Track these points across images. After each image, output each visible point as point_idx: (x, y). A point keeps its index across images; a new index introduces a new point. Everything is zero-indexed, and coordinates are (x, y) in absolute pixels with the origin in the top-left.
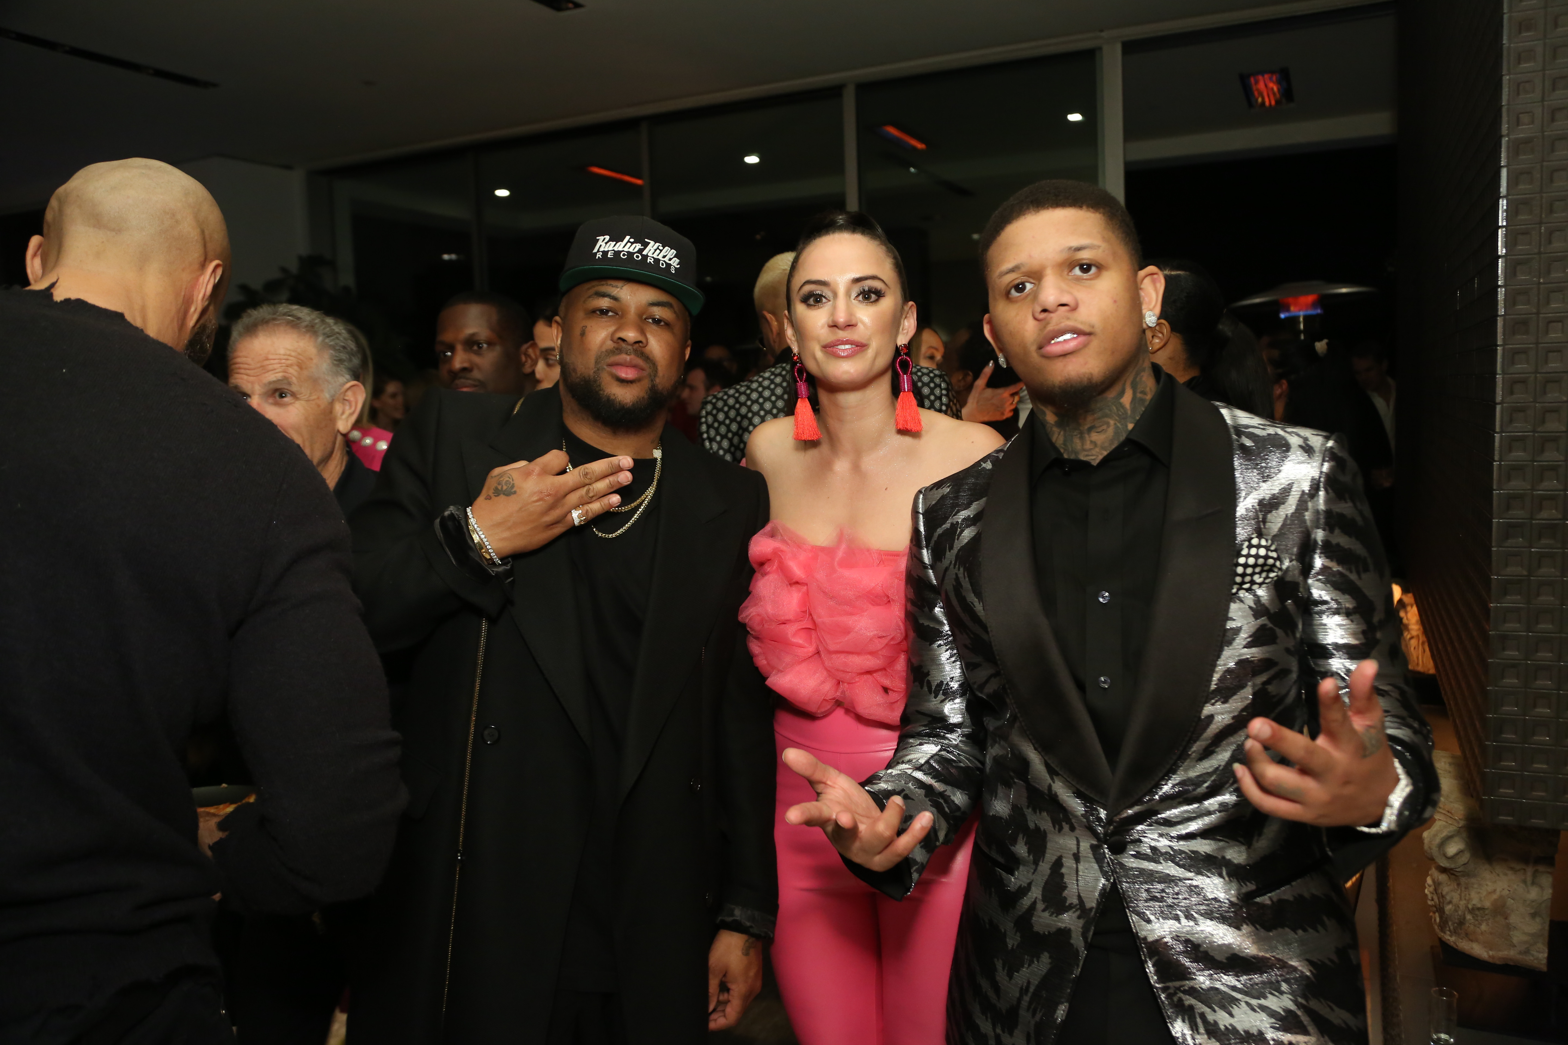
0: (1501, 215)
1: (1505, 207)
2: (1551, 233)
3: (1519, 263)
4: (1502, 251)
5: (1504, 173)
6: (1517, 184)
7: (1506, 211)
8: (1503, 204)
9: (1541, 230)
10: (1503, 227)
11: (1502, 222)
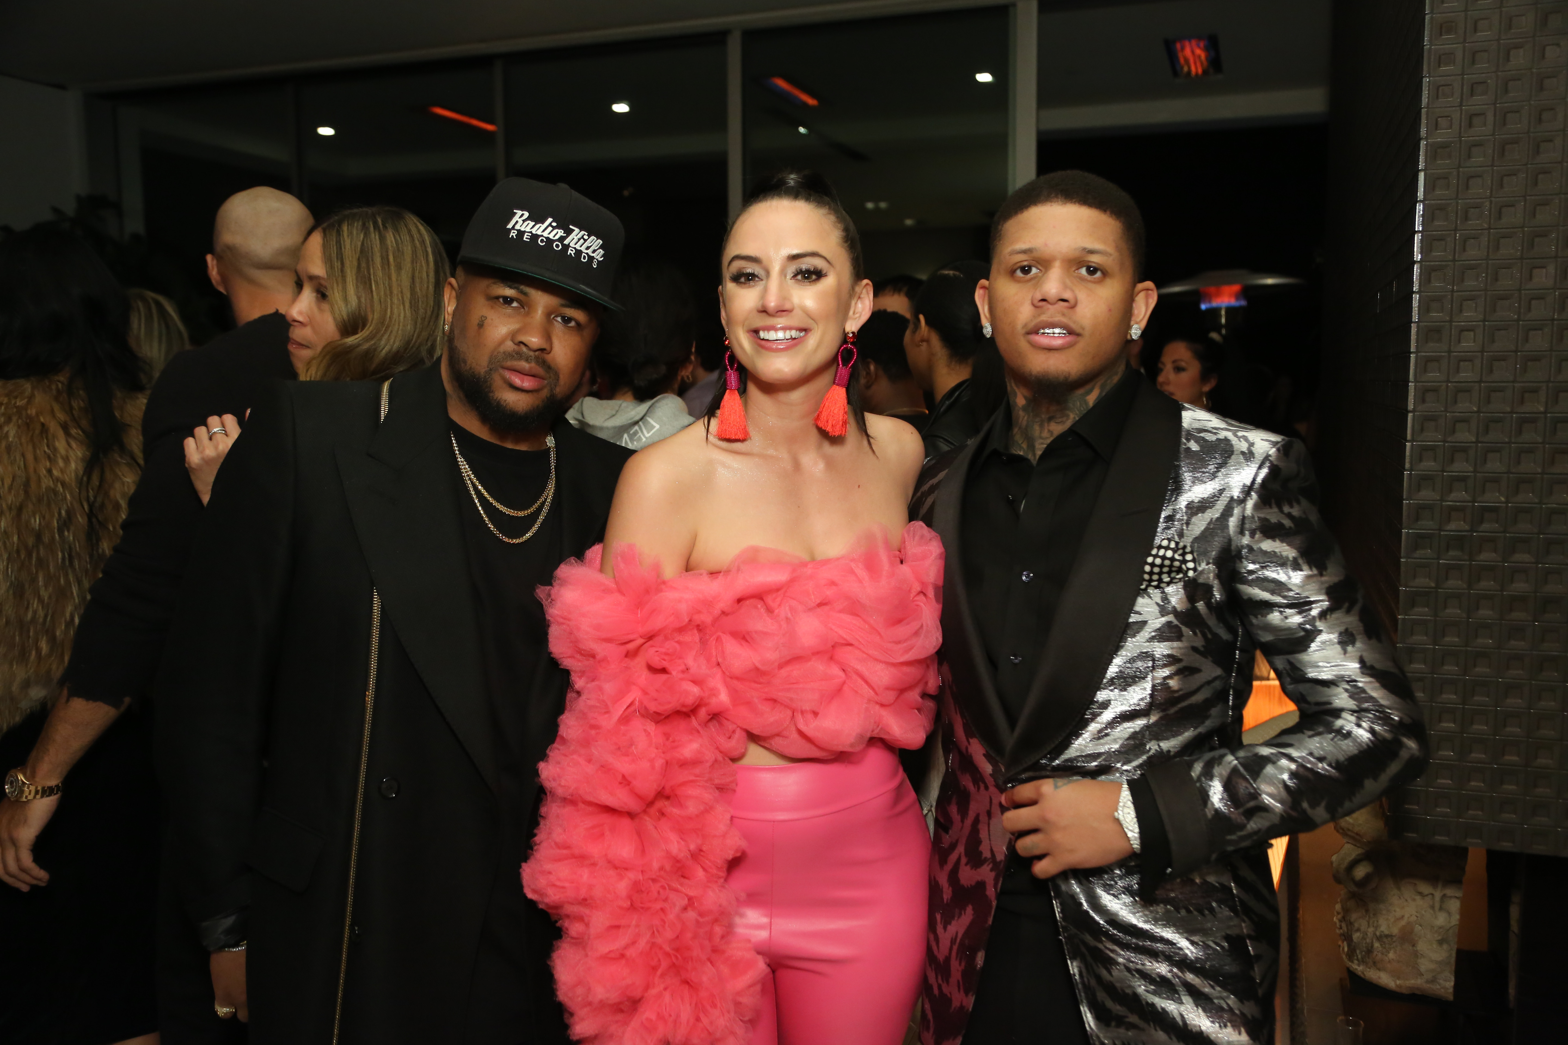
0: (1418, 220)
1: (1421, 213)
2: (1465, 241)
3: (1434, 269)
4: (1418, 257)
5: (1422, 176)
6: (1434, 189)
7: (1423, 216)
8: (1420, 208)
9: (1456, 236)
10: (1419, 232)
11: (1418, 227)
